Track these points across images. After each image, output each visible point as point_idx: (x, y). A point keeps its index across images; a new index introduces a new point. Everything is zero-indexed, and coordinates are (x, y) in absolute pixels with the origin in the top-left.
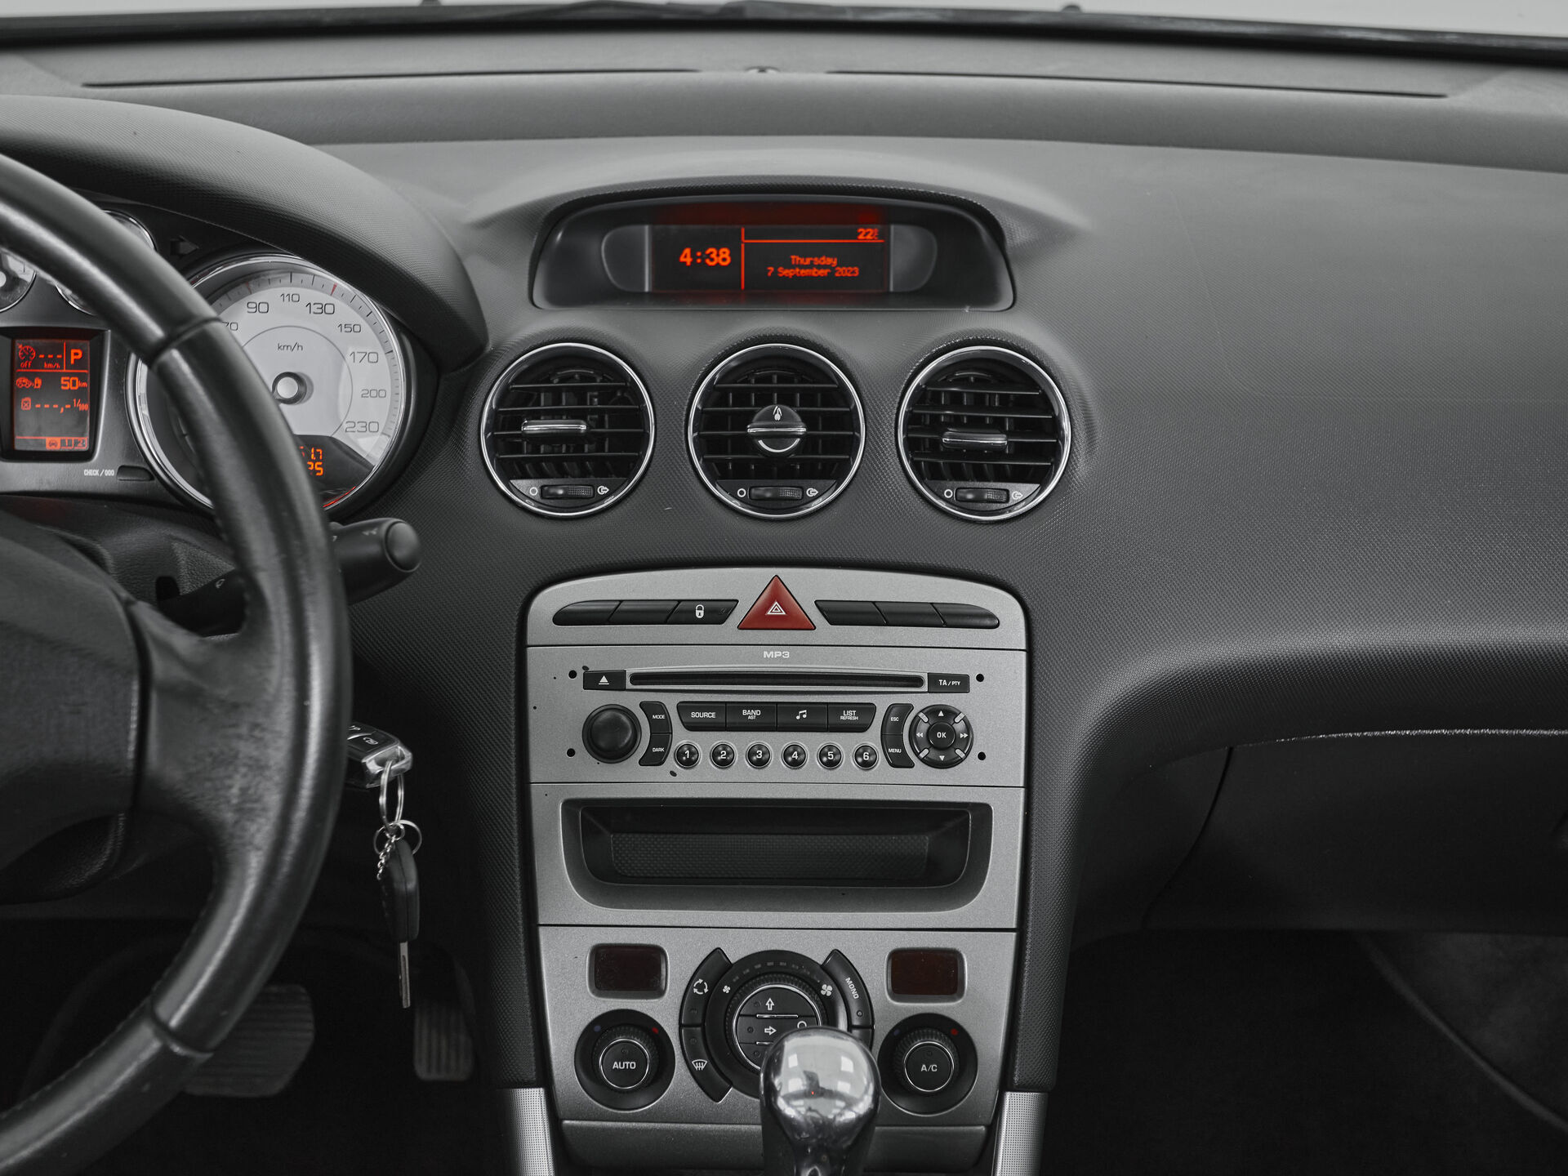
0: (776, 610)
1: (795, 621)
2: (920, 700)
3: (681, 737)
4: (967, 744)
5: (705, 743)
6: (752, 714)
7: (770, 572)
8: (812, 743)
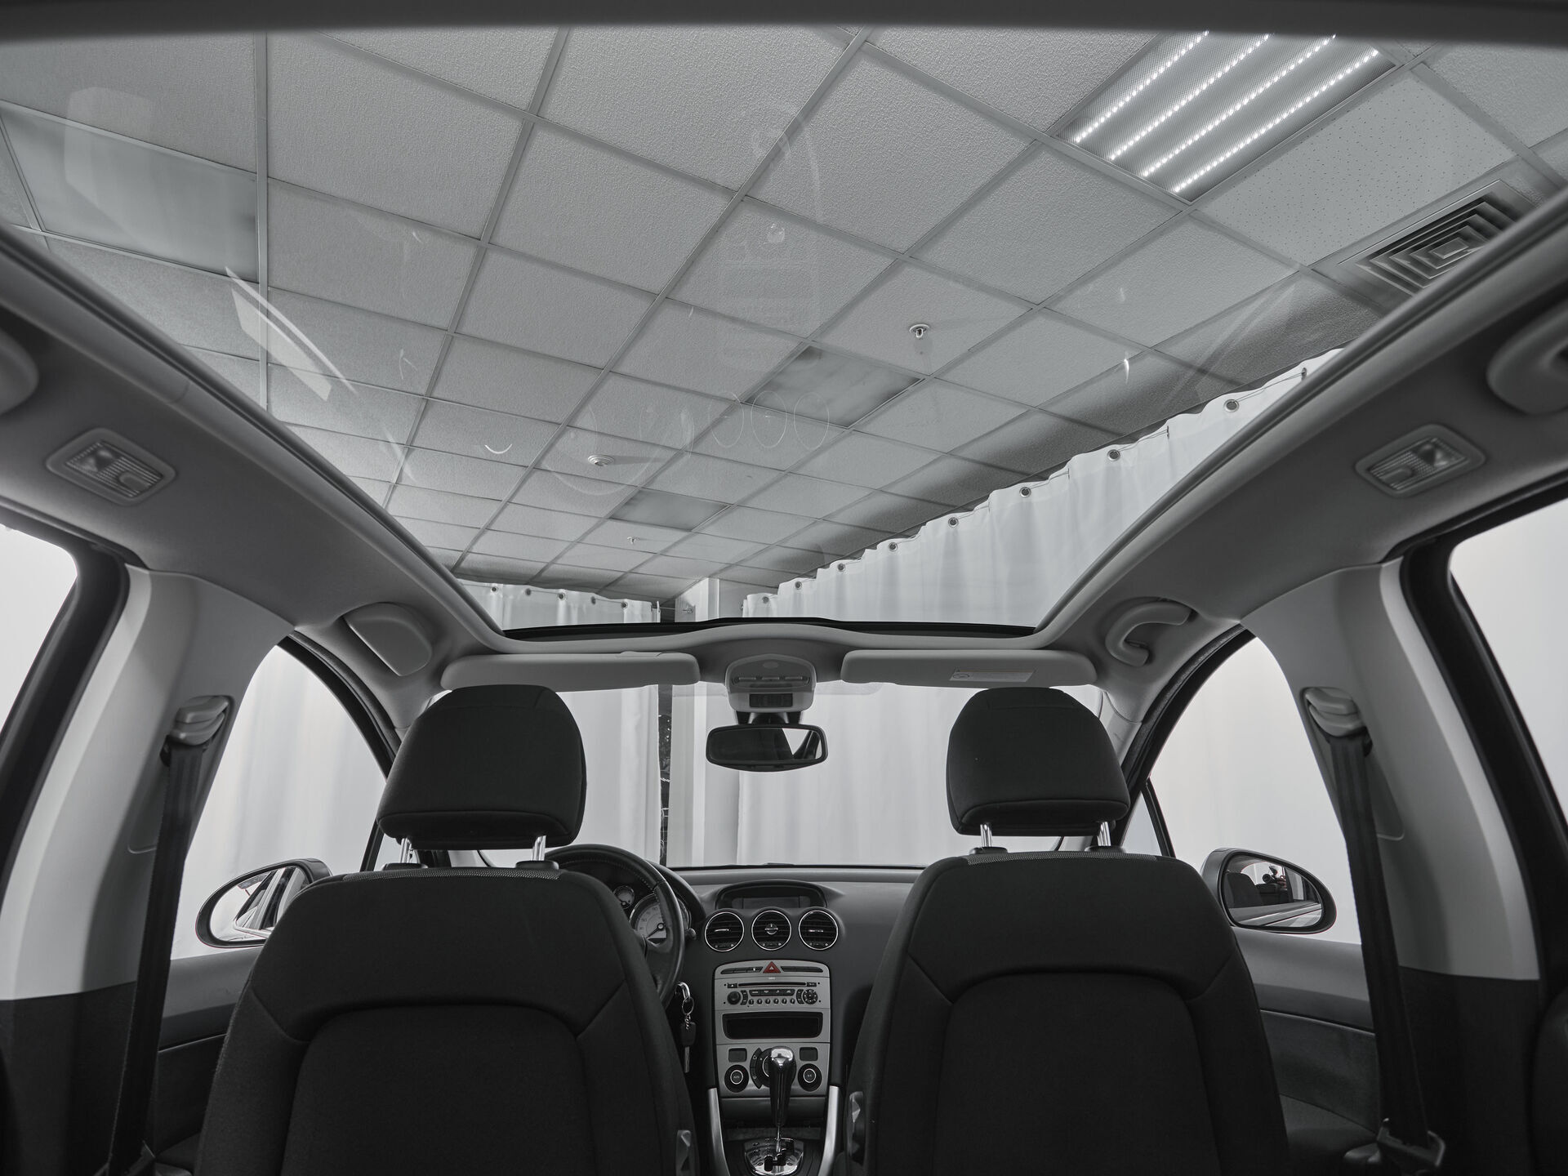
0: (772, 968)
1: (776, 971)
2: (805, 989)
3: (750, 998)
4: (817, 998)
5: (755, 999)
6: (766, 992)
7: (770, 961)
8: (780, 998)
